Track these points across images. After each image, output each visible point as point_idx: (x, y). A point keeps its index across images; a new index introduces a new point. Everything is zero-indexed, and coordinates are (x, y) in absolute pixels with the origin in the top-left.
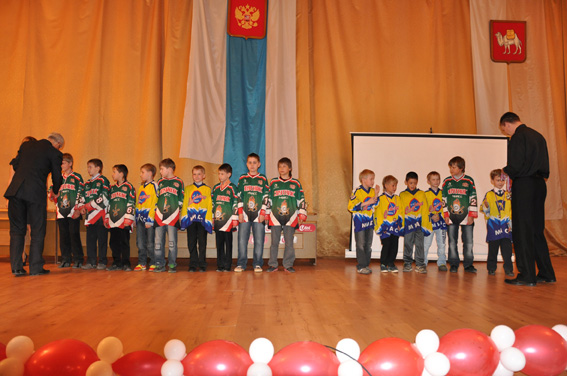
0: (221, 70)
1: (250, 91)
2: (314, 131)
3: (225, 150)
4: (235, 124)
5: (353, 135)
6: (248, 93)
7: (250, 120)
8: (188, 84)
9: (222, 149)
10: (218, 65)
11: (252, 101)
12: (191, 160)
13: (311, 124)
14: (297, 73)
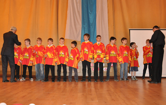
0: (80, 7)
1: (90, 14)
2: (114, 28)
3: (81, 36)
4: (85, 26)
5: (130, 30)
6: (89, 14)
7: (90, 25)
8: (68, 11)
9: (81, 35)
10: (78, 4)
11: (91, 17)
12: (69, 39)
13: (113, 26)
14: (108, 7)
